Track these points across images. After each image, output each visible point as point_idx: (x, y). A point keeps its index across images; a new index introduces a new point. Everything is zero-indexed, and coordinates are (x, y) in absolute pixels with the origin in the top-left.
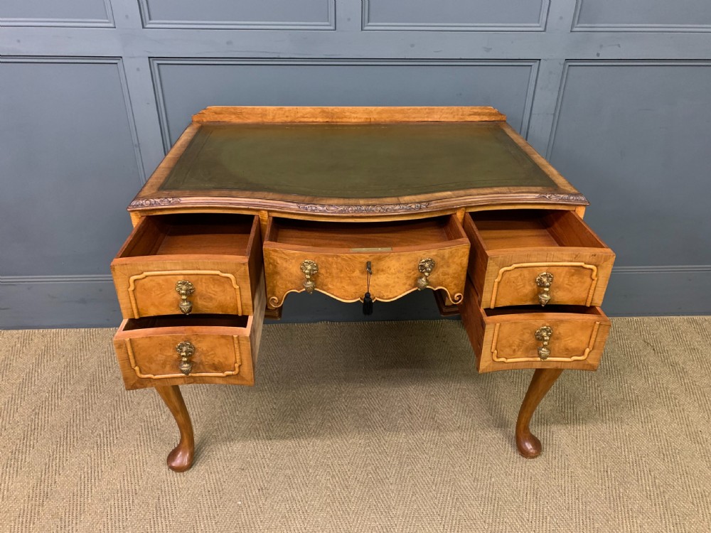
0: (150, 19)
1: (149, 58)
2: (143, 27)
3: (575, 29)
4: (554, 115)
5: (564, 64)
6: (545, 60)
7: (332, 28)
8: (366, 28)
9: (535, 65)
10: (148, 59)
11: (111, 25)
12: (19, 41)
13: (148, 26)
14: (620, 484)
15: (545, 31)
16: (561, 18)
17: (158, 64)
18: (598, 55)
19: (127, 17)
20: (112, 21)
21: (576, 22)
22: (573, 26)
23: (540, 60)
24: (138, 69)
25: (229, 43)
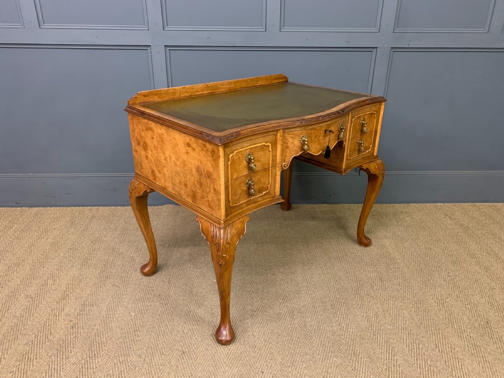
0: (167, 25)
2: (163, 30)
3: (395, 31)
4: (386, 79)
5: (391, 51)
6: (380, 48)
7: (264, 30)
8: (282, 30)
9: (374, 51)
10: (164, 47)
11: (147, 29)
12: (97, 37)
13: (166, 29)
14: (429, 275)
15: (379, 32)
16: (387, 25)
17: (170, 50)
18: (409, 45)
19: (155, 24)
20: (147, 27)
21: (396, 27)
22: (394, 30)
23: (377, 48)
24: (159, 52)
25: (208, 38)
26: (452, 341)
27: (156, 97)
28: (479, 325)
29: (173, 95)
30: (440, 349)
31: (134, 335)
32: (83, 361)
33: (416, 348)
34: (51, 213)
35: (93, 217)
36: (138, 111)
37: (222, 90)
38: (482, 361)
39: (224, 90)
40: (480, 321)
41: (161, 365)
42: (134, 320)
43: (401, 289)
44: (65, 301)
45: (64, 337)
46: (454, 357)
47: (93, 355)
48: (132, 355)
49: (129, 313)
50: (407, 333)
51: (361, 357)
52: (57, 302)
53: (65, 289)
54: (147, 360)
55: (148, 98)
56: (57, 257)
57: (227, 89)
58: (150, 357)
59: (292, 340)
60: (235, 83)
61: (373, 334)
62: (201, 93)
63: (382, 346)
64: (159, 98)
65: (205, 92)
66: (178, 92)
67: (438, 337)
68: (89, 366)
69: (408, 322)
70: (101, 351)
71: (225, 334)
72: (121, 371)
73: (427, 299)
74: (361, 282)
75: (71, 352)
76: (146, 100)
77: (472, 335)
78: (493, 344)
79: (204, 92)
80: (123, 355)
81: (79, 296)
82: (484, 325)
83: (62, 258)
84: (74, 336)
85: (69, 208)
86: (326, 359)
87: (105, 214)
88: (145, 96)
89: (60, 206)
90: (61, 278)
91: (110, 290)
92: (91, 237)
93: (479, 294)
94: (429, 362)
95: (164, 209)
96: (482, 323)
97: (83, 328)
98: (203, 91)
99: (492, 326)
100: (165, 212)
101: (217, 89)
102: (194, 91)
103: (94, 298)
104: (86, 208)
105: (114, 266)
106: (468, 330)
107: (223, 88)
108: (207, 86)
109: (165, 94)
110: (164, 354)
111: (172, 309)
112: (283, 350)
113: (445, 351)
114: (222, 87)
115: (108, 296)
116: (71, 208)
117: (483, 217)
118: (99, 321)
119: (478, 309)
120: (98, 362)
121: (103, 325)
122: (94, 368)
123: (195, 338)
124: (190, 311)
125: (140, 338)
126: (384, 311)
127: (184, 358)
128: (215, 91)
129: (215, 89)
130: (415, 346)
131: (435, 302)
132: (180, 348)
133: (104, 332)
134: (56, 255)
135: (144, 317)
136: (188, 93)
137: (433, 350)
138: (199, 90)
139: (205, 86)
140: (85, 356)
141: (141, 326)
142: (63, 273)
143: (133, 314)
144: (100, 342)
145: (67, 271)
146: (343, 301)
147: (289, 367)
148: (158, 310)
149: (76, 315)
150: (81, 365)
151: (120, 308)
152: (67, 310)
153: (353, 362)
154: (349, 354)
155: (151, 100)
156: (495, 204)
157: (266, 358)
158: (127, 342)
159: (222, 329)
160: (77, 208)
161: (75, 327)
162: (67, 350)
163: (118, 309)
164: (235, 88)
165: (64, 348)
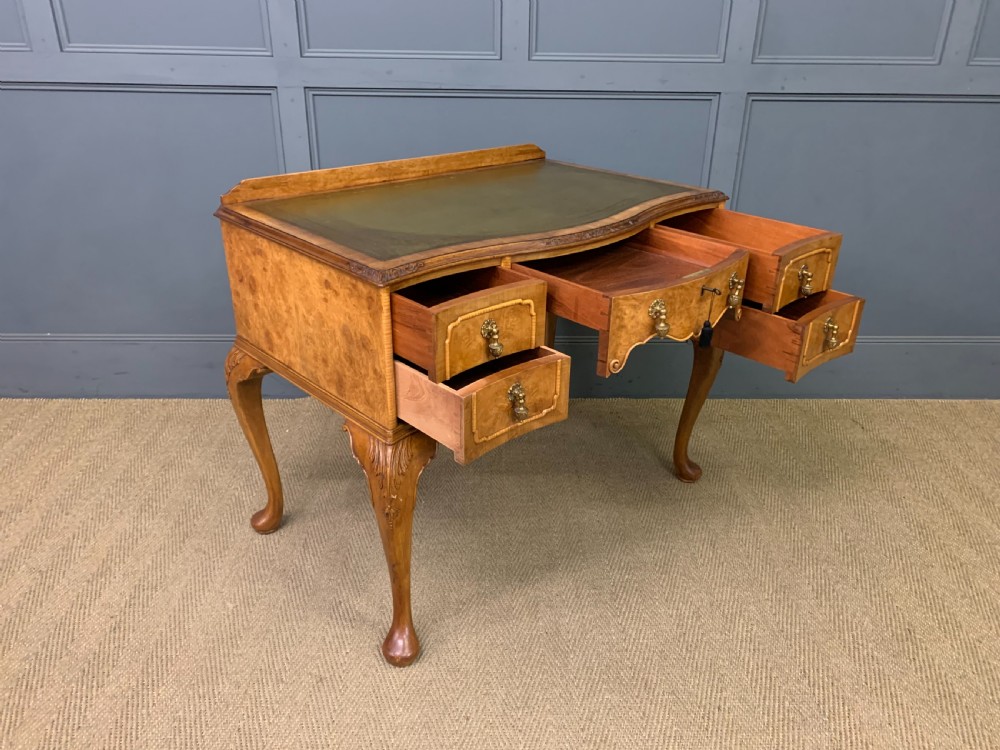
0: (309, 48)
1: (305, 88)
2: (302, 56)
3: (756, 61)
4: (739, 154)
5: (747, 100)
6: (726, 93)
7: (497, 57)
8: (534, 58)
9: (715, 99)
10: (303, 90)
11: (269, 54)
12: (172, 69)
13: (307, 54)
15: (724, 62)
16: (741, 49)
17: (314, 95)
18: (783, 88)
19: (285, 44)
20: (270, 49)
21: (757, 53)
22: (753, 59)
23: (720, 93)
24: (292, 100)
25: (389, 73)
26: (836, 665)
27: (276, 190)
28: (893, 635)
29: (310, 186)
30: (812, 679)
31: (230, 644)
32: (130, 692)
33: (766, 677)
34: (88, 411)
35: (168, 419)
36: (237, 217)
37: (410, 175)
38: (890, 704)
39: (414, 175)
40: (896, 628)
41: (277, 702)
42: (231, 617)
43: (750, 565)
44: (103, 580)
45: (97, 647)
46: (836, 694)
47: (150, 682)
48: (223, 683)
49: (224, 603)
50: (752, 648)
51: (659, 694)
52: (88, 581)
53: (105, 556)
54: (251, 691)
55: (260, 191)
56: (93, 495)
57: (421, 174)
58: (256, 687)
59: (530, 659)
60: (437, 162)
61: (687, 649)
62: (367, 181)
63: (700, 674)
64: (284, 191)
65: (377, 180)
66: (322, 180)
67: (811, 657)
68: (140, 702)
69: (755, 628)
70: (165, 675)
71: (401, 646)
72: (200, 713)
73: (797, 584)
74: (674, 551)
75: (108, 675)
76: (258, 197)
77: (876, 653)
78: (916, 672)
79: (374, 180)
80: (206, 682)
81: (130, 569)
82: (902, 634)
83: (103, 497)
84: (117, 645)
85: (123, 402)
86: (591, 695)
87: (191, 414)
88: (254, 188)
89: (104, 397)
90: (98, 536)
91: (190, 559)
92: (162, 458)
93: (900, 576)
94: (787, 703)
95: (307, 404)
96: (899, 632)
97: (134, 630)
98: (373, 177)
99: (918, 636)
100: (308, 411)
101: (401, 174)
102: (354, 177)
103: (159, 574)
104: (156, 400)
105: (201, 514)
106: (870, 645)
107: (412, 172)
108: (380, 168)
109: (295, 183)
110: (283, 682)
111: (306, 598)
112: (511, 676)
113: (821, 683)
114: (411, 169)
115: (186, 571)
116: (126, 400)
117: (927, 428)
118: (165, 617)
119: (895, 605)
120: (159, 695)
121: (173, 626)
122: (151, 705)
123: (344, 653)
124: (340, 602)
125: (240, 652)
126: (712, 605)
127: (322, 689)
128: (396, 177)
129: (396, 174)
130: (764, 674)
131: (813, 590)
132: (316, 671)
133: (173, 638)
134: (93, 491)
135: (251, 612)
136: (341, 181)
137: (798, 681)
138: (363, 176)
139: (376, 167)
140: (135, 683)
141: (244, 629)
142: (103, 525)
143: (230, 606)
144: (164, 657)
145: (112, 522)
146: (636, 585)
147: (518, 708)
148: (278, 599)
149: (123, 605)
150: (126, 700)
151: (207, 594)
152: (106, 595)
153: (641, 702)
154: (635, 686)
155: (267, 195)
156: (954, 401)
157: (477, 691)
158: (215, 659)
159: (397, 635)
160: (139, 400)
161: (120, 628)
162: (101, 672)
163: (202, 597)
164: (435, 171)
165: (96, 668)
